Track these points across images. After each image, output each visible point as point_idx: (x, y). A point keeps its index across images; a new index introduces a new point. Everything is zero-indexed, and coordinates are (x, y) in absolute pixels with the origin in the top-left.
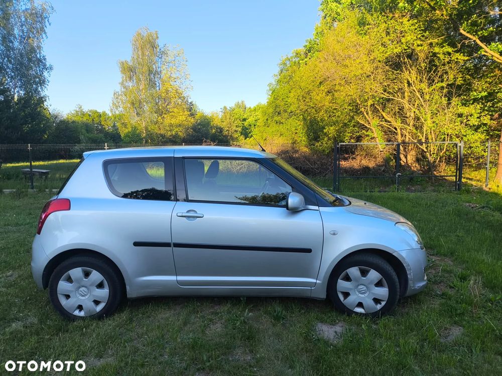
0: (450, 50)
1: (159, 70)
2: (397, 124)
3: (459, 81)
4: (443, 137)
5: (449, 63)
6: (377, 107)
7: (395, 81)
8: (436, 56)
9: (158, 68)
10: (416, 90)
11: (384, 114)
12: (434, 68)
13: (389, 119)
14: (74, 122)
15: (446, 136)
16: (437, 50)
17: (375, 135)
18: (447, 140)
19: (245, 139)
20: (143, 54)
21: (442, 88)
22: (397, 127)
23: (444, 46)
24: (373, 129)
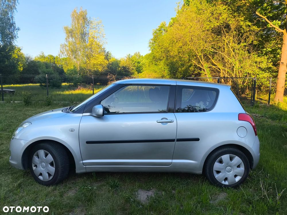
0: (250, 24)
1: (88, 32)
2: (220, 67)
3: (255, 43)
4: (245, 75)
5: (249, 31)
6: (209, 56)
7: (218, 42)
8: (241, 27)
9: (87, 31)
10: (230, 47)
11: (213, 61)
12: (241, 34)
13: (216, 64)
14: (39, 62)
15: (247, 74)
16: (242, 23)
17: (206, 73)
18: (248, 77)
19: (138, 73)
20: (78, 23)
21: (245, 46)
22: (221, 69)
23: (246, 21)
24: (205, 69)
